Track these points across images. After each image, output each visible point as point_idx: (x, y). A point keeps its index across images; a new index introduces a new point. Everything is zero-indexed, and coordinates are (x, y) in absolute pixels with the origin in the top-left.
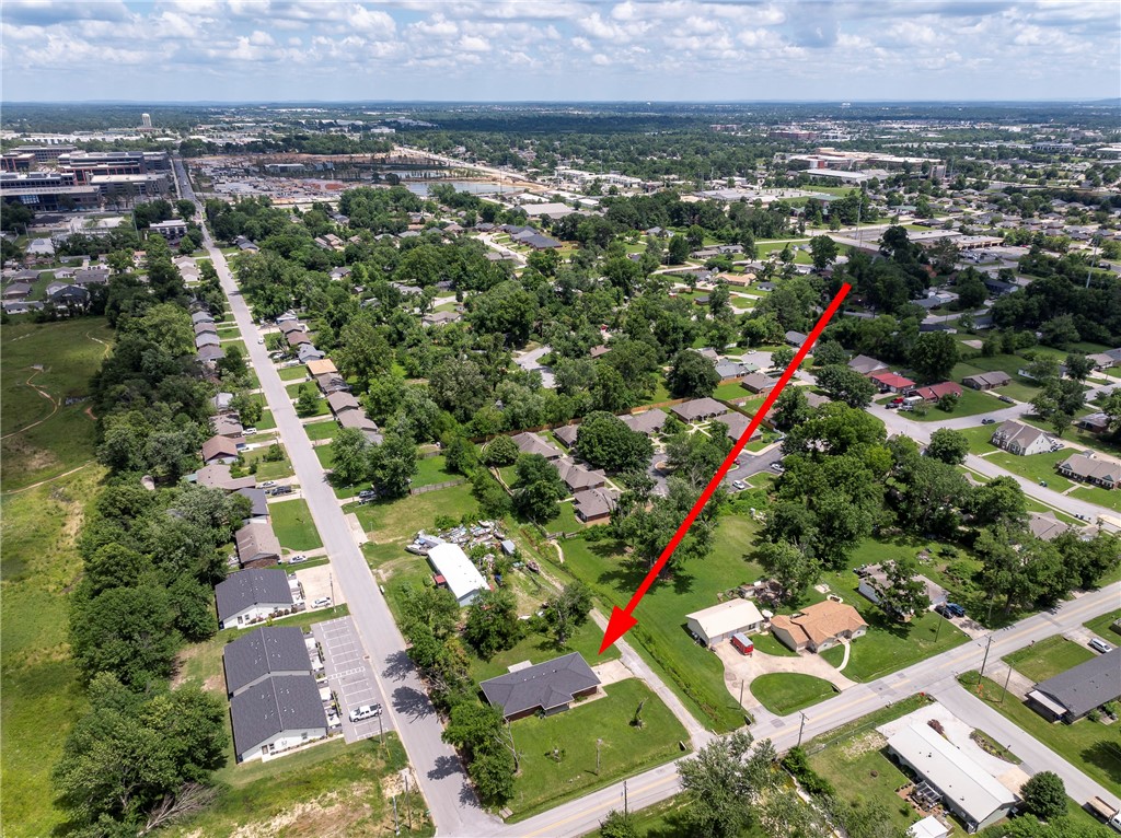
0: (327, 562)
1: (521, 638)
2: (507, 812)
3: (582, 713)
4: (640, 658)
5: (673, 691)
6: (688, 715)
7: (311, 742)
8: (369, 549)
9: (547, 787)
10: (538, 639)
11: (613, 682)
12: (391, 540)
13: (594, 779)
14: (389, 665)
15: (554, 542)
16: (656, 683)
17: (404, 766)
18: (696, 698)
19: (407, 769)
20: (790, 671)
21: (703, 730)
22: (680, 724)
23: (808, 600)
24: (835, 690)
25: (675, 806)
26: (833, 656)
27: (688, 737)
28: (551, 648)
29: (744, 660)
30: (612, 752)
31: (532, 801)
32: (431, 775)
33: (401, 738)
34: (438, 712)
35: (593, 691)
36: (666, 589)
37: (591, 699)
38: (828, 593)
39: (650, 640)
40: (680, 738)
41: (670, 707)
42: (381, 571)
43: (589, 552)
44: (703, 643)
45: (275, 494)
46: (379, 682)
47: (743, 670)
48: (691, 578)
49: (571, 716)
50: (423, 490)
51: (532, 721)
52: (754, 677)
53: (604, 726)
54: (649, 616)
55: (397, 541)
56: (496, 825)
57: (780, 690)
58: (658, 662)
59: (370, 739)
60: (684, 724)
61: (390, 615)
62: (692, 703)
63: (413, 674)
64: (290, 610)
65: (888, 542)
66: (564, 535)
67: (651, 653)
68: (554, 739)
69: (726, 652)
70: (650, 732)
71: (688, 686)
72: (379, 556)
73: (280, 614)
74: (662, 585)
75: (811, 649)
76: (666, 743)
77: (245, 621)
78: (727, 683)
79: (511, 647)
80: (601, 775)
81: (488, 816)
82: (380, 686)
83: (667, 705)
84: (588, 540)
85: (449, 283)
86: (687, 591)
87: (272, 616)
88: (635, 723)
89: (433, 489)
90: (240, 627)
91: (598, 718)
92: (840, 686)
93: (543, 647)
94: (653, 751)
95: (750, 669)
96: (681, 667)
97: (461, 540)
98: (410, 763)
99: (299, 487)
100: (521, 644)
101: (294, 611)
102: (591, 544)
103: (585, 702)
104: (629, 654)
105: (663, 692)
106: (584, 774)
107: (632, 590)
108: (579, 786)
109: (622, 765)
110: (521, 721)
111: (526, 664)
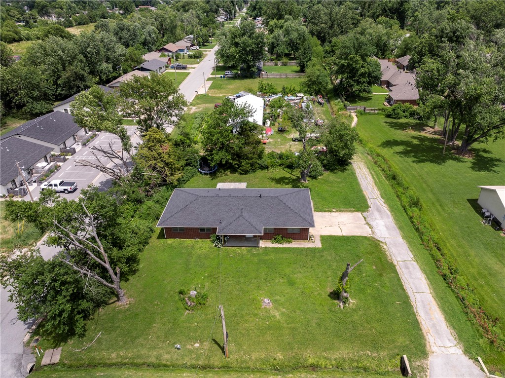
1: (262, 168)
3: (272, 256)
6: (438, 316)
10: (280, 173)
11: (338, 233)
12: (221, 95)
13: (217, 359)
15: (353, 113)
16: (401, 252)
18: (462, 294)
22: (416, 325)
28: (287, 183)
30: (276, 327)
31: (96, 355)
35: (303, 234)
36: (460, 164)
37: (295, 244)
39: (415, 203)
40: (405, 349)
41: (410, 292)
43: (384, 125)
49: (254, 255)
50: (271, 76)
51: (204, 246)
53: (291, 283)
54: (425, 182)
58: (417, 229)
62: (452, 298)
66: (365, 110)
67: (411, 218)
68: (210, 276)
70: (356, 318)
71: (453, 271)
74: (456, 159)
76: (376, 345)
80: (233, 358)
83: (406, 286)
84: (388, 116)
86: (489, 170)
88: (336, 295)
89: (278, 77)
91: (288, 271)
93: (280, 181)
94: (344, 352)
96: (450, 246)
99: (194, 68)
100: (260, 173)
102: (390, 120)
103: (286, 245)
104: (379, 211)
105: (407, 268)
106: (207, 345)
107: (414, 156)
108: (188, 361)
109: (279, 356)
110: (189, 242)
111: (243, 185)
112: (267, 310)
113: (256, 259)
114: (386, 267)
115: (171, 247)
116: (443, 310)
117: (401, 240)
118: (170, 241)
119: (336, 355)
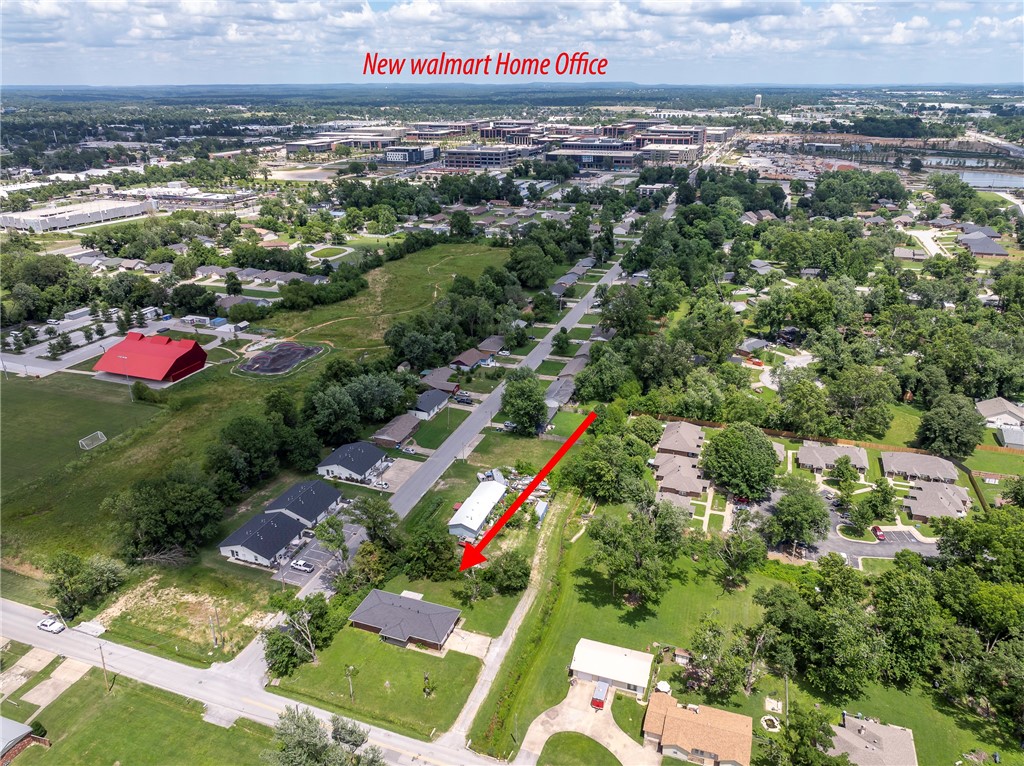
0: (423, 460)
1: (452, 579)
2: (276, 682)
3: (409, 655)
4: (507, 649)
5: (491, 691)
6: (473, 716)
7: (258, 564)
8: (458, 464)
9: (317, 686)
11: (462, 650)
12: (478, 465)
13: (348, 705)
15: (585, 523)
20: (612, 749)
21: (465, 735)
22: (455, 717)
23: (737, 705)
27: (446, 730)
28: (460, 598)
29: (586, 710)
30: (384, 697)
31: (295, 687)
35: (437, 647)
36: (616, 610)
37: (430, 652)
38: (773, 714)
40: (438, 727)
41: (469, 700)
42: (443, 483)
45: (459, 402)
47: (572, 718)
48: (654, 615)
49: (398, 653)
50: (550, 438)
51: (374, 638)
52: (571, 728)
53: (409, 676)
55: (482, 466)
56: (259, 684)
57: (574, 756)
60: (458, 719)
64: (359, 480)
65: (948, 714)
68: (367, 660)
69: (578, 696)
70: (427, 705)
71: (510, 695)
72: (457, 471)
73: (352, 480)
74: (618, 606)
75: (661, 749)
76: (426, 721)
77: (331, 475)
78: (543, 716)
79: (436, 581)
80: (355, 707)
81: (264, 676)
85: (817, 271)
86: (631, 625)
87: (347, 479)
90: (327, 477)
91: (412, 668)
94: (409, 719)
95: (580, 721)
96: (529, 678)
97: (520, 487)
99: (480, 402)
100: (448, 584)
101: (362, 482)
103: (423, 651)
104: (505, 640)
105: (483, 685)
107: (586, 594)
108: (334, 702)
109: (377, 712)
110: (367, 633)
111: (418, 596)
112: (385, 688)
113: (398, 656)
114: (472, 680)
115: (355, 634)
116: (478, 714)
117: (498, 667)
118: (356, 630)
119: (404, 719)
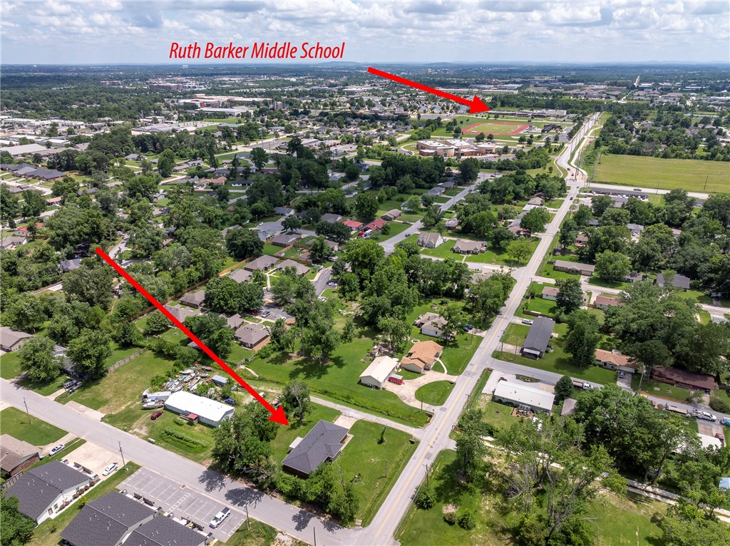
0: (84, 441)
2: (359, 522)
3: (349, 450)
4: (352, 410)
5: (384, 418)
6: (402, 425)
8: (110, 419)
9: (367, 497)
12: (123, 408)
13: (386, 480)
14: (205, 483)
15: (243, 367)
16: (372, 418)
17: (276, 533)
18: (397, 416)
19: (279, 534)
20: (426, 383)
21: (414, 429)
24: (452, 383)
25: (434, 470)
26: (438, 368)
27: (411, 436)
28: (299, 426)
29: (403, 388)
30: (383, 462)
31: (366, 508)
32: (298, 528)
33: (258, 520)
34: (267, 493)
35: (346, 436)
36: (332, 368)
37: (347, 442)
38: (410, 339)
39: (348, 398)
40: (407, 438)
41: (390, 426)
42: (137, 430)
43: (270, 364)
44: (377, 388)
46: (209, 497)
47: (407, 391)
48: (340, 357)
49: (345, 455)
50: (117, 366)
52: (413, 393)
53: (367, 451)
54: (336, 386)
55: (128, 406)
56: (361, 531)
57: (430, 394)
58: (362, 407)
59: (237, 531)
60: (403, 431)
61: (173, 453)
62: (397, 419)
63: (227, 479)
64: (88, 485)
66: (247, 360)
67: (355, 404)
68: (348, 472)
69: (391, 387)
70: (391, 442)
71: (387, 412)
72: (123, 421)
73: (82, 491)
74: (328, 366)
75: (427, 369)
76: (403, 444)
77: (54, 511)
78: (404, 401)
80: (388, 476)
81: (352, 530)
82: (211, 498)
84: (263, 358)
86: (344, 365)
87: (75, 497)
88: (381, 442)
89: (123, 363)
90: (53, 517)
91: (360, 450)
92: (453, 381)
93: (293, 427)
94: (401, 452)
95: (409, 390)
97: (180, 388)
98: (278, 530)
101: (92, 484)
104: (345, 410)
105: (380, 421)
106: (379, 480)
107: (314, 376)
111: (299, 439)
114: (375, 425)
117: (365, 414)
